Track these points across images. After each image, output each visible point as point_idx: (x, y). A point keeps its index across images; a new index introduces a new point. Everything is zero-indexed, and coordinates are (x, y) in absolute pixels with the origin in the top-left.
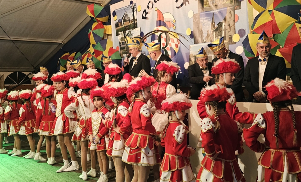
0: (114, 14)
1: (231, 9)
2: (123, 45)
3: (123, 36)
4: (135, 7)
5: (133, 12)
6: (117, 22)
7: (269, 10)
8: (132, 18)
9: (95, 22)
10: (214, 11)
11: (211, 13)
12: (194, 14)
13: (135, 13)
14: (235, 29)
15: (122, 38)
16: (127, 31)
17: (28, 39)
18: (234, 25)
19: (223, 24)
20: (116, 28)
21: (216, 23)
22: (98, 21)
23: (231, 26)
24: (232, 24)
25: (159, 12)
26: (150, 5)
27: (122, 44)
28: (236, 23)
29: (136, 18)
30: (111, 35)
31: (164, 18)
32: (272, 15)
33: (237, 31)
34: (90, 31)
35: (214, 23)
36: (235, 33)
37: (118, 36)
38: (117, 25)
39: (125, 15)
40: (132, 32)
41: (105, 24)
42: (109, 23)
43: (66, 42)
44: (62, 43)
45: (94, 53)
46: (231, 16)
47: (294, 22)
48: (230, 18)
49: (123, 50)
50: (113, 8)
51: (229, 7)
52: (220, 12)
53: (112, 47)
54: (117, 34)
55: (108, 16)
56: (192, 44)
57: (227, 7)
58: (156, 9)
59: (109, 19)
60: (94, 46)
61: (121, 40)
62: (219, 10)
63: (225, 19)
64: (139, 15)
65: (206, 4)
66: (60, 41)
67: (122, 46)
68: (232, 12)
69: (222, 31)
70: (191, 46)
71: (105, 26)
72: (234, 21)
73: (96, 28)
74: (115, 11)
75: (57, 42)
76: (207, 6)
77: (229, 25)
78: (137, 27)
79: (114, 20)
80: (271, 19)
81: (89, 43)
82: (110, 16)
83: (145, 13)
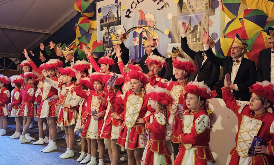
0: (100, 11)
1: (206, 14)
2: (106, 39)
3: (107, 32)
4: (120, 6)
5: (118, 10)
6: (102, 18)
7: (239, 18)
8: (116, 16)
9: (81, 16)
10: (191, 15)
11: (188, 17)
12: (173, 17)
13: (119, 11)
15: (106, 33)
16: (110, 27)
17: (17, 28)
18: (208, 29)
19: (199, 28)
20: (101, 23)
21: (193, 26)
22: (85, 16)
24: (206, 28)
25: (141, 12)
26: (134, 5)
28: (210, 27)
29: (119, 16)
30: (96, 29)
31: (146, 18)
32: (242, 23)
34: (76, 24)
35: (191, 26)
37: (102, 31)
38: (102, 21)
39: (110, 13)
40: (115, 28)
41: (90, 19)
42: (94, 18)
43: (52, 33)
44: (48, 34)
45: (79, 45)
46: (206, 21)
47: (261, 30)
48: (205, 22)
49: (106, 44)
50: (99, 5)
51: (205, 12)
52: (196, 16)
53: (96, 41)
54: (102, 29)
55: (94, 12)
56: (169, 43)
57: (203, 13)
58: (139, 9)
59: (95, 15)
60: (79, 38)
61: (105, 35)
62: (195, 15)
63: (200, 23)
64: (122, 13)
65: (184, 9)
66: (47, 32)
68: (207, 17)
69: (197, 33)
71: (90, 21)
72: (208, 25)
73: (82, 22)
74: (101, 8)
75: (44, 32)
76: (185, 10)
77: (204, 29)
78: (120, 24)
79: (99, 16)
80: (241, 26)
81: (75, 36)
82: (96, 12)
83: (128, 12)
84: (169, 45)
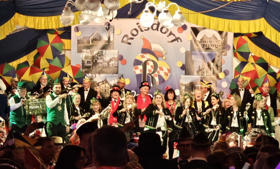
1: (219, 54)
2: (88, 63)
3: (90, 55)
4: (112, 29)
5: (109, 35)
6: (81, 39)
7: (251, 63)
8: (106, 39)
11: (201, 53)
12: (186, 51)
13: (112, 35)
14: (221, 69)
15: (87, 57)
18: (221, 66)
19: (212, 64)
20: (78, 44)
21: (206, 62)
23: (218, 66)
25: (146, 41)
27: (86, 62)
31: (152, 47)
33: (223, 70)
36: (221, 72)
37: (81, 53)
38: (79, 42)
39: (96, 35)
40: (104, 52)
46: (219, 59)
49: (87, 69)
52: (210, 54)
54: (80, 51)
56: (182, 75)
58: (142, 37)
61: (85, 58)
64: (116, 38)
65: (198, 46)
67: (86, 64)
68: (220, 57)
70: (181, 76)
72: (221, 63)
74: (79, 27)
79: (76, 35)
80: (254, 69)
83: (126, 38)
84: (182, 76)
